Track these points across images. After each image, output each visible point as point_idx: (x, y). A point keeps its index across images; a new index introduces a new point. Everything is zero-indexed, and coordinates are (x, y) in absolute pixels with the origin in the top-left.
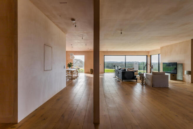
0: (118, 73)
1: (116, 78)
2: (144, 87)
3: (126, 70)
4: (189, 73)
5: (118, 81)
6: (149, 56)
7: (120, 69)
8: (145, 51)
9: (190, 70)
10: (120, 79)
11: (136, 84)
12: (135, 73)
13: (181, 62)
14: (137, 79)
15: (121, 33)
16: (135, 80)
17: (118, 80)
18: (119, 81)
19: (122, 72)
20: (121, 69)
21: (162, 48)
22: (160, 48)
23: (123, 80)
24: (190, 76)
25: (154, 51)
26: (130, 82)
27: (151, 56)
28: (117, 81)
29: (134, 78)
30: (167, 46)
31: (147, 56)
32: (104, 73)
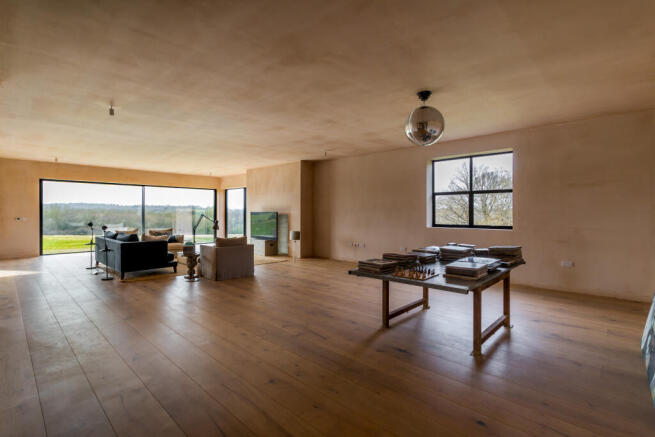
0: (107, 250)
1: (101, 271)
2: (196, 284)
3: (140, 237)
4: (297, 236)
5: (103, 280)
6: (220, 192)
7: (114, 237)
8: (208, 174)
9: (298, 229)
10: (114, 273)
11: (174, 279)
12: (169, 244)
13: (286, 212)
14: (175, 265)
15: (112, 112)
16: (171, 269)
17: (104, 276)
18: (112, 279)
19: (122, 245)
20: (119, 237)
21: (250, 172)
22: (245, 172)
23: (126, 274)
24: (299, 242)
25: (233, 177)
26: (152, 277)
27: (226, 191)
28: (101, 281)
29: (168, 260)
30: (260, 169)
31: (216, 191)
32: (41, 254)
